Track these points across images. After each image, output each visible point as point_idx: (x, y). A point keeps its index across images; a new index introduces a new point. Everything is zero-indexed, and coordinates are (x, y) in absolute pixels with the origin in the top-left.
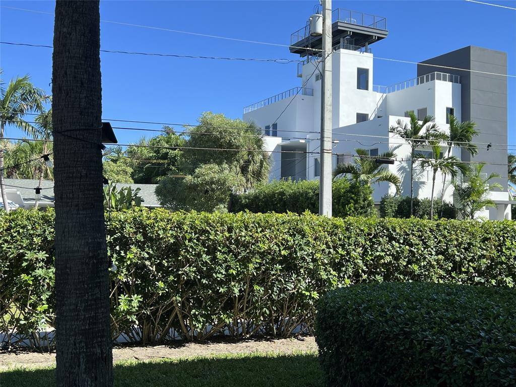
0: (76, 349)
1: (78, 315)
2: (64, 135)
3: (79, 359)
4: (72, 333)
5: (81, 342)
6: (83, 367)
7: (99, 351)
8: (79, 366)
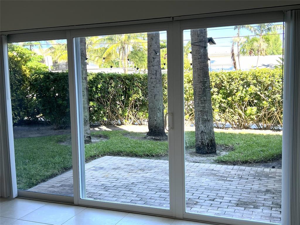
0: (199, 116)
1: (199, 105)
2: (193, 45)
3: (200, 120)
4: (197, 111)
5: (200, 114)
6: (201, 122)
7: (206, 118)
8: (200, 122)
